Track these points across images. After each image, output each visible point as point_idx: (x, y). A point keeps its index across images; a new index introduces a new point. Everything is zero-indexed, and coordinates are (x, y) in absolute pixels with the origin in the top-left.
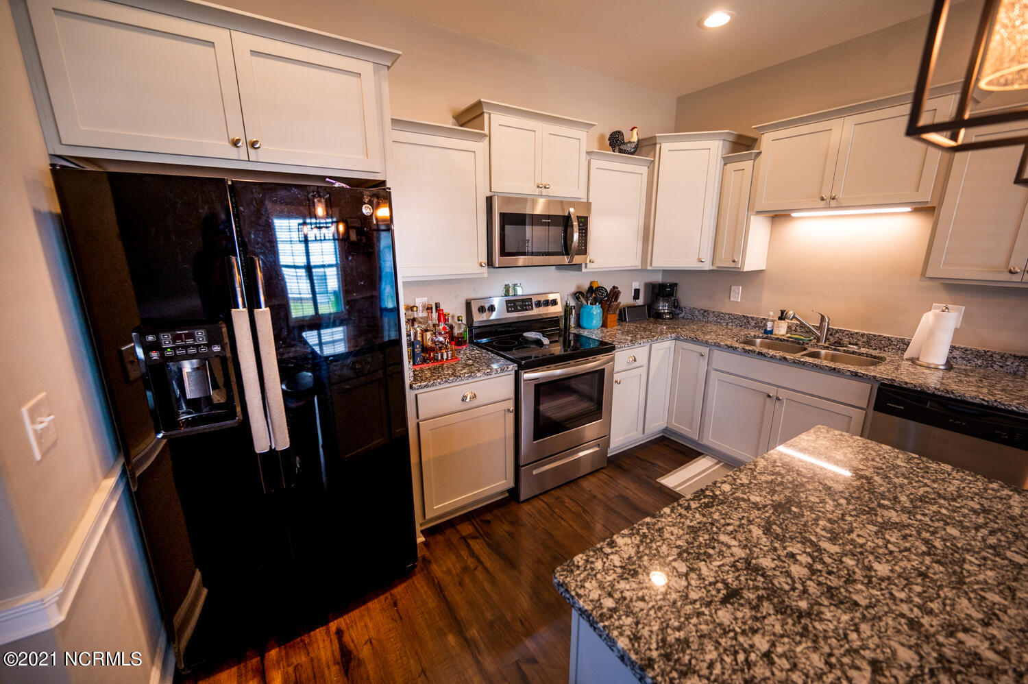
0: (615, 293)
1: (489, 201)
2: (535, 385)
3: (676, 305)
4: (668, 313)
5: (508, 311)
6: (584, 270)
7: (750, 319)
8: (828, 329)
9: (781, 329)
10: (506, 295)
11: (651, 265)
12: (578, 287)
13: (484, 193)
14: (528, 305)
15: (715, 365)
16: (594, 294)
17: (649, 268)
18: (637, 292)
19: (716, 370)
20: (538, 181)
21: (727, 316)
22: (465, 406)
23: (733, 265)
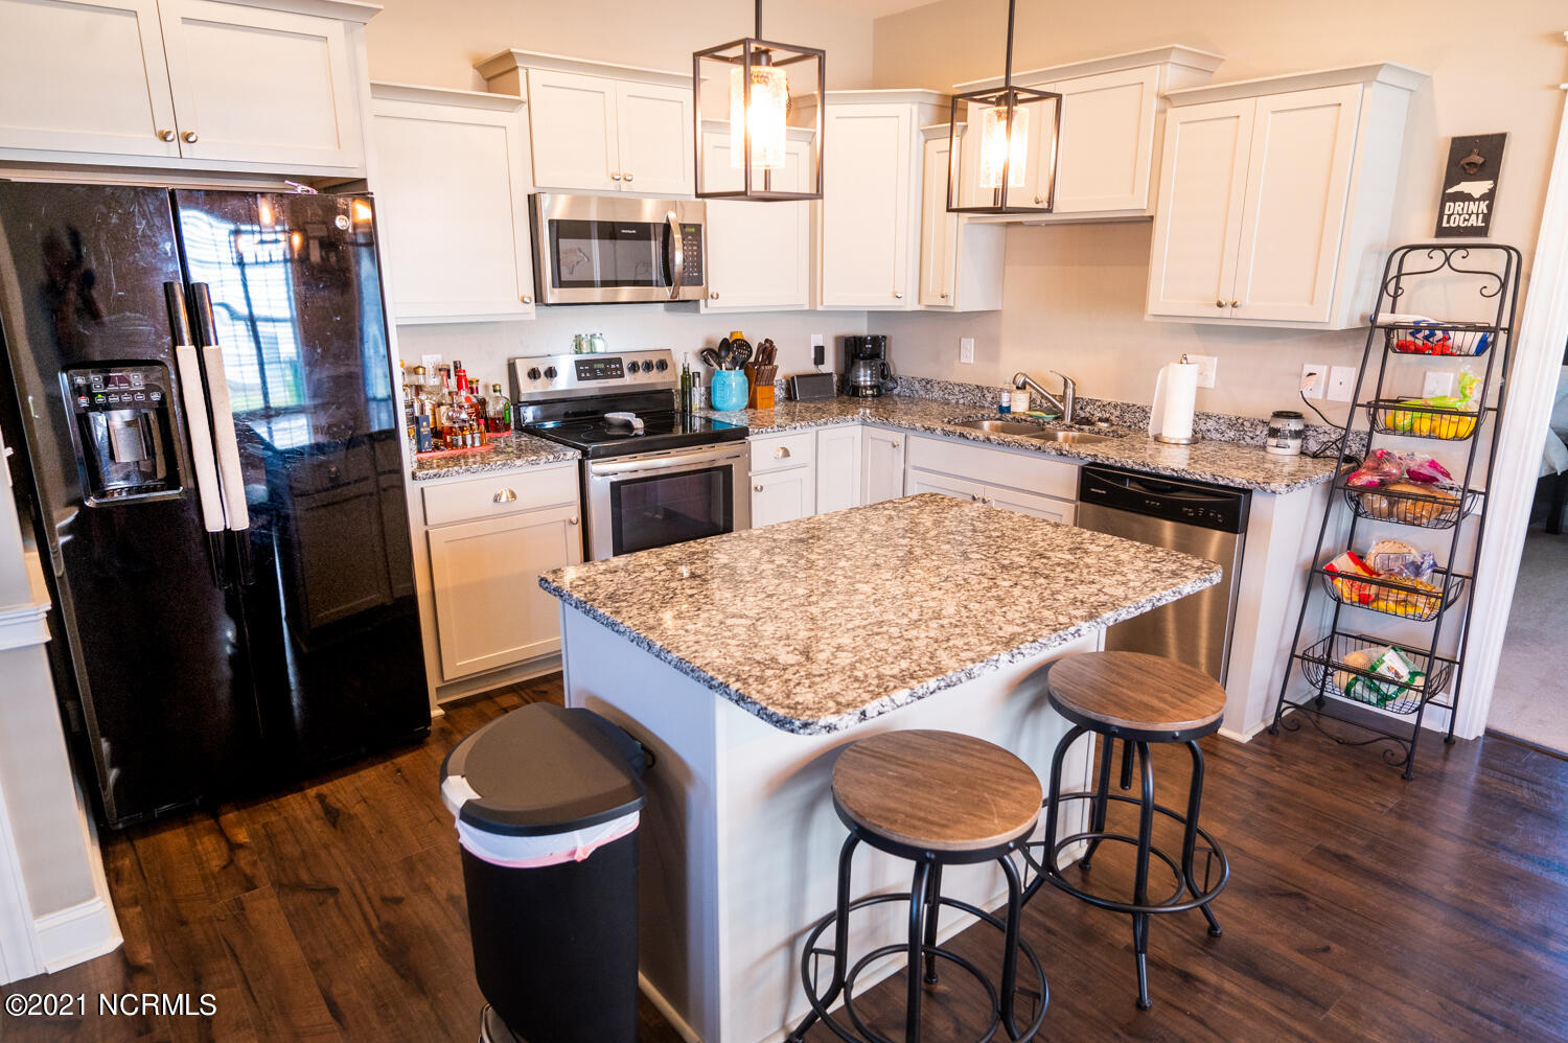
0: (768, 350)
1: (532, 200)
2: (612, 484)
3: (884, 372)
4: (872, 387)
5: (580, 379)
6: (703, 309)
7: (986, 392)
8: (1075, 399)
9: (1020, 404)
10: (577, 353)
11: (822, 303)
12: (708, 342)
13: (523, 190)
14: (616, 369)
15: (912, 461)
16: (727, 351)
17: (819, 308)
18: (820, 353)
19: (916, 468)
20: (614, 169)
21: (957, 389)
22: (498, 509)
23: (942, 302)
